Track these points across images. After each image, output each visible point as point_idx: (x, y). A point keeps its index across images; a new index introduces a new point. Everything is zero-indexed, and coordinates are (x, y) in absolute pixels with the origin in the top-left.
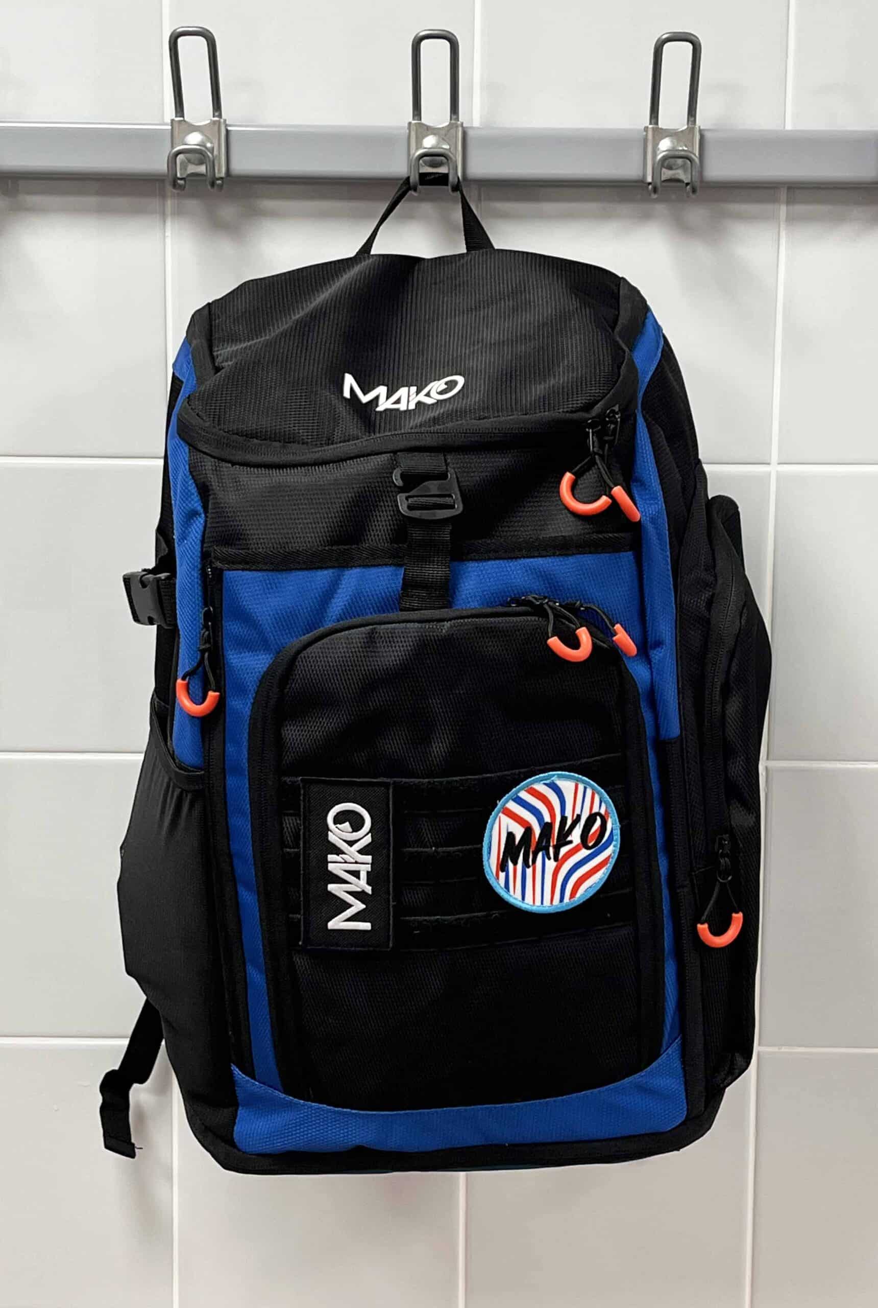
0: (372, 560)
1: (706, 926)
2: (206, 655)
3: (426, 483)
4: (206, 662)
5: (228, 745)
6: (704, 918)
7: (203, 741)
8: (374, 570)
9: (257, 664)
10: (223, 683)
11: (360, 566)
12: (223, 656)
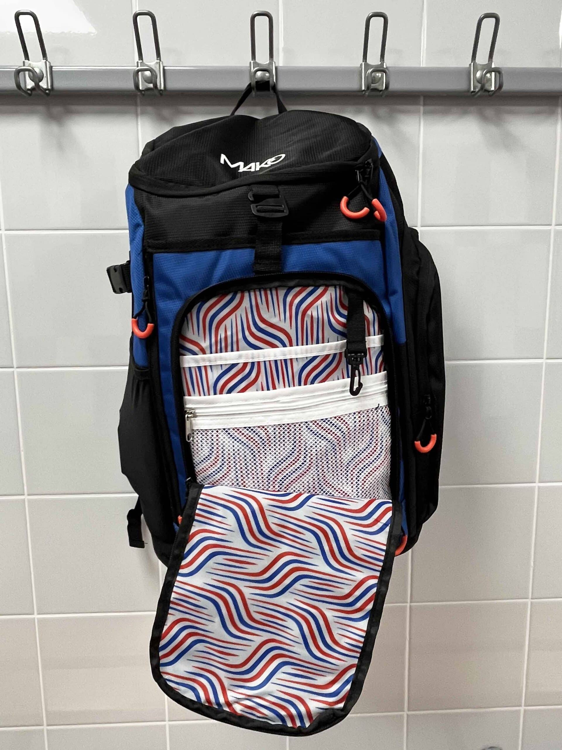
0: (238, 245)
1: (419, 442)
2: (146, 303)
3: (268, 200)
4: (146, 307)
5: (160, 354)
6: (418, 437)
7: (147, 352)
8: (239, 251)
9: (174, 307)
10: (156, 319)
11: (231, 249)
12: (155, 303)
